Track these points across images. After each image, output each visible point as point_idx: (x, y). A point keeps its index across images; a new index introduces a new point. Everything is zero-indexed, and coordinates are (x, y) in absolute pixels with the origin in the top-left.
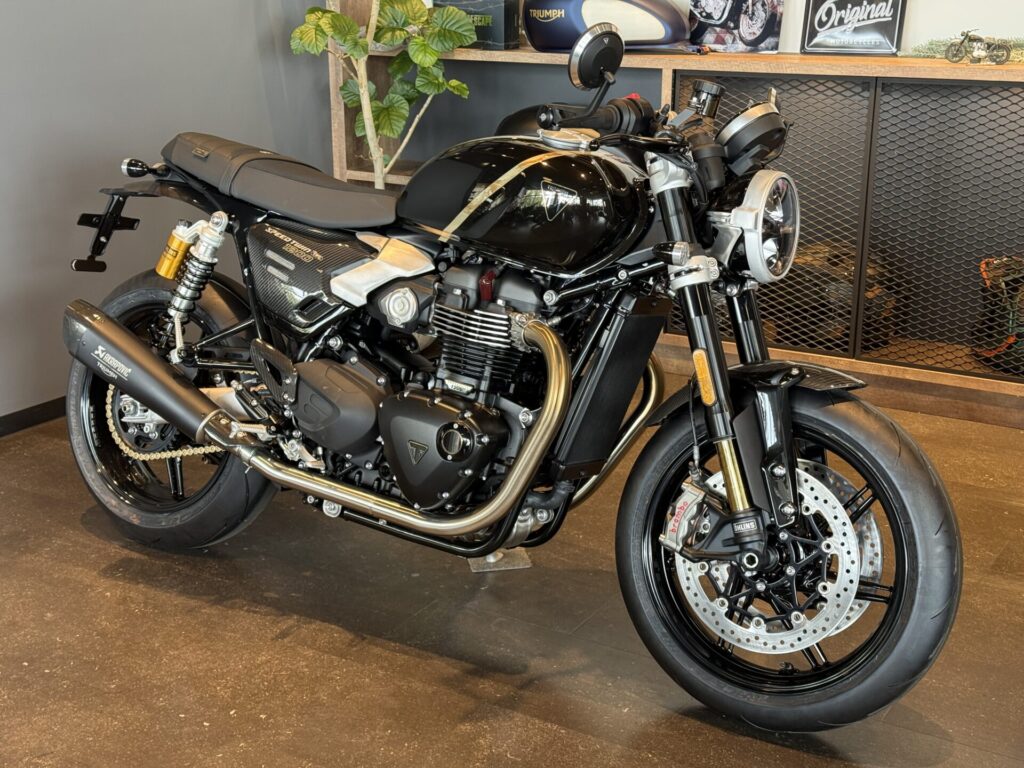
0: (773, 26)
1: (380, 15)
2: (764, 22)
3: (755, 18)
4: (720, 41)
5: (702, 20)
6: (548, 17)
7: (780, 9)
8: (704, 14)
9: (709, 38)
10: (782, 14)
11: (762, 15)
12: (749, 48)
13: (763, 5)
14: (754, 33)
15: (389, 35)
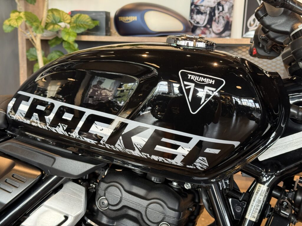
0: (228, 26)
1: (47, 17)
2: (224, 25)
3: (219, 23)
4: (203, 33)
5: (195, 25)
6: (129, 20)
7: (231, 19)
8: (196, 22)
9: (198, 32)
10: (232, 22)
11: (222, 22)
12: (217, 36)
13: (223, 17)
14: (219, 30)
15: (52, 27)
